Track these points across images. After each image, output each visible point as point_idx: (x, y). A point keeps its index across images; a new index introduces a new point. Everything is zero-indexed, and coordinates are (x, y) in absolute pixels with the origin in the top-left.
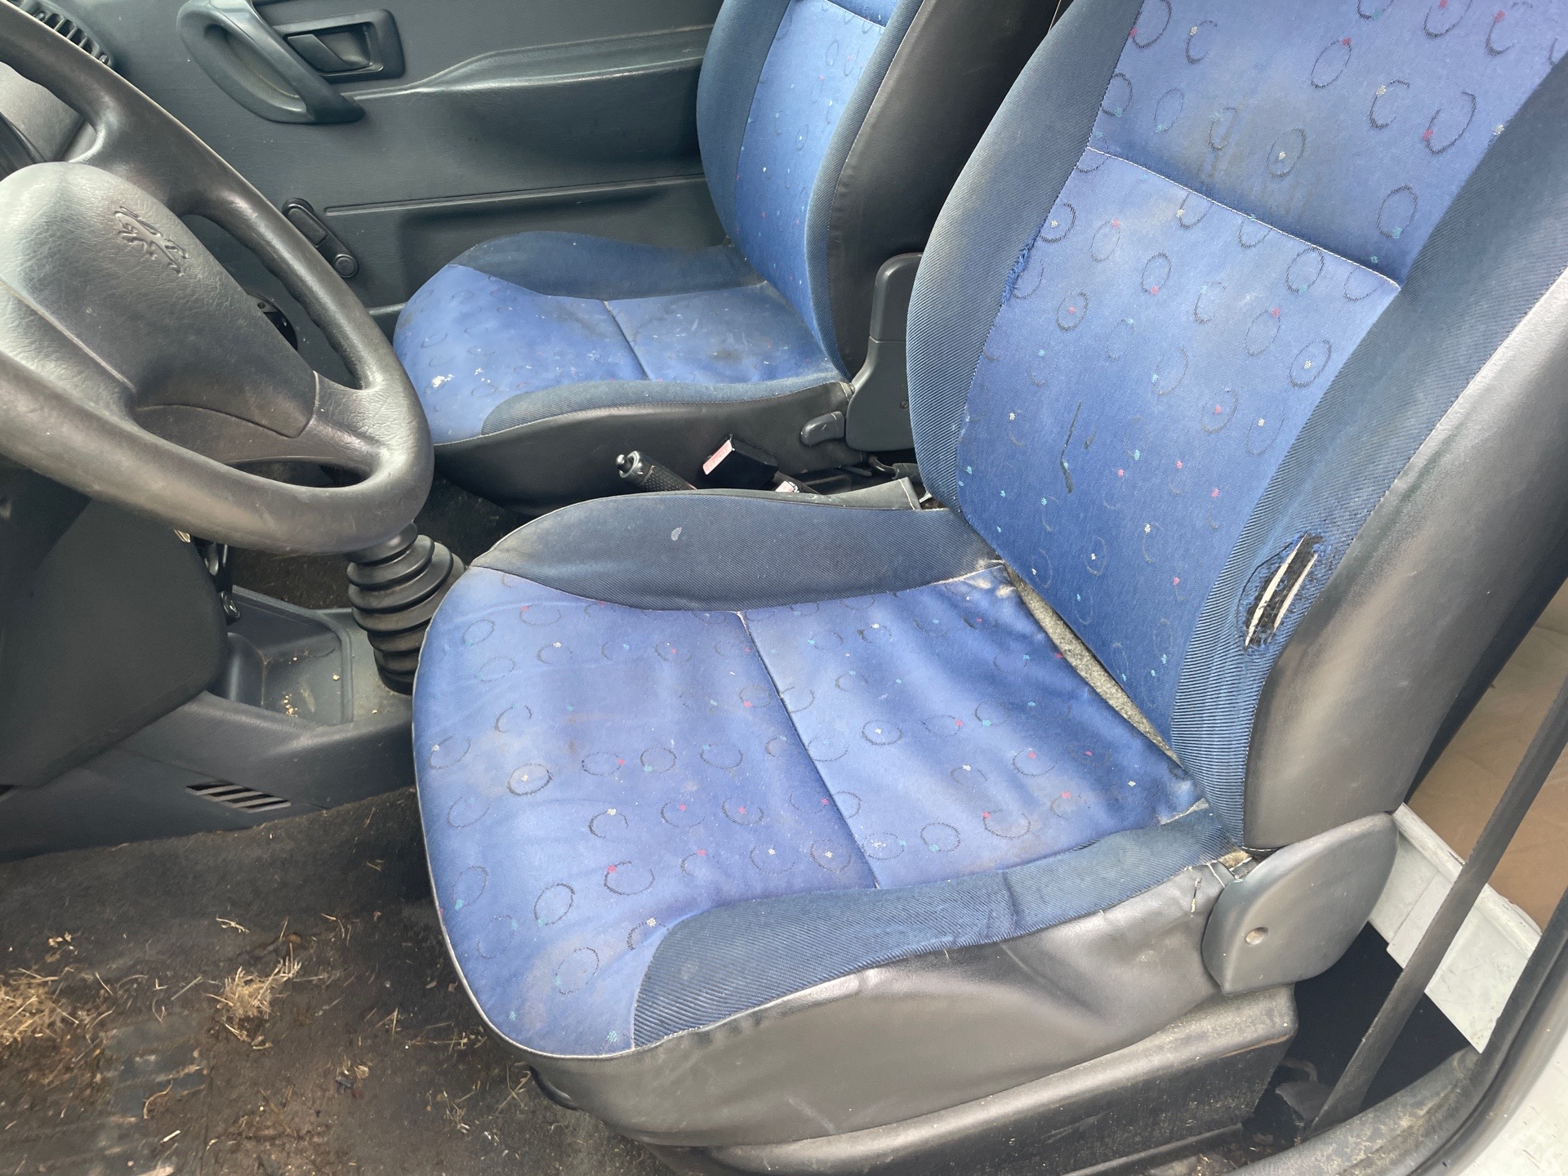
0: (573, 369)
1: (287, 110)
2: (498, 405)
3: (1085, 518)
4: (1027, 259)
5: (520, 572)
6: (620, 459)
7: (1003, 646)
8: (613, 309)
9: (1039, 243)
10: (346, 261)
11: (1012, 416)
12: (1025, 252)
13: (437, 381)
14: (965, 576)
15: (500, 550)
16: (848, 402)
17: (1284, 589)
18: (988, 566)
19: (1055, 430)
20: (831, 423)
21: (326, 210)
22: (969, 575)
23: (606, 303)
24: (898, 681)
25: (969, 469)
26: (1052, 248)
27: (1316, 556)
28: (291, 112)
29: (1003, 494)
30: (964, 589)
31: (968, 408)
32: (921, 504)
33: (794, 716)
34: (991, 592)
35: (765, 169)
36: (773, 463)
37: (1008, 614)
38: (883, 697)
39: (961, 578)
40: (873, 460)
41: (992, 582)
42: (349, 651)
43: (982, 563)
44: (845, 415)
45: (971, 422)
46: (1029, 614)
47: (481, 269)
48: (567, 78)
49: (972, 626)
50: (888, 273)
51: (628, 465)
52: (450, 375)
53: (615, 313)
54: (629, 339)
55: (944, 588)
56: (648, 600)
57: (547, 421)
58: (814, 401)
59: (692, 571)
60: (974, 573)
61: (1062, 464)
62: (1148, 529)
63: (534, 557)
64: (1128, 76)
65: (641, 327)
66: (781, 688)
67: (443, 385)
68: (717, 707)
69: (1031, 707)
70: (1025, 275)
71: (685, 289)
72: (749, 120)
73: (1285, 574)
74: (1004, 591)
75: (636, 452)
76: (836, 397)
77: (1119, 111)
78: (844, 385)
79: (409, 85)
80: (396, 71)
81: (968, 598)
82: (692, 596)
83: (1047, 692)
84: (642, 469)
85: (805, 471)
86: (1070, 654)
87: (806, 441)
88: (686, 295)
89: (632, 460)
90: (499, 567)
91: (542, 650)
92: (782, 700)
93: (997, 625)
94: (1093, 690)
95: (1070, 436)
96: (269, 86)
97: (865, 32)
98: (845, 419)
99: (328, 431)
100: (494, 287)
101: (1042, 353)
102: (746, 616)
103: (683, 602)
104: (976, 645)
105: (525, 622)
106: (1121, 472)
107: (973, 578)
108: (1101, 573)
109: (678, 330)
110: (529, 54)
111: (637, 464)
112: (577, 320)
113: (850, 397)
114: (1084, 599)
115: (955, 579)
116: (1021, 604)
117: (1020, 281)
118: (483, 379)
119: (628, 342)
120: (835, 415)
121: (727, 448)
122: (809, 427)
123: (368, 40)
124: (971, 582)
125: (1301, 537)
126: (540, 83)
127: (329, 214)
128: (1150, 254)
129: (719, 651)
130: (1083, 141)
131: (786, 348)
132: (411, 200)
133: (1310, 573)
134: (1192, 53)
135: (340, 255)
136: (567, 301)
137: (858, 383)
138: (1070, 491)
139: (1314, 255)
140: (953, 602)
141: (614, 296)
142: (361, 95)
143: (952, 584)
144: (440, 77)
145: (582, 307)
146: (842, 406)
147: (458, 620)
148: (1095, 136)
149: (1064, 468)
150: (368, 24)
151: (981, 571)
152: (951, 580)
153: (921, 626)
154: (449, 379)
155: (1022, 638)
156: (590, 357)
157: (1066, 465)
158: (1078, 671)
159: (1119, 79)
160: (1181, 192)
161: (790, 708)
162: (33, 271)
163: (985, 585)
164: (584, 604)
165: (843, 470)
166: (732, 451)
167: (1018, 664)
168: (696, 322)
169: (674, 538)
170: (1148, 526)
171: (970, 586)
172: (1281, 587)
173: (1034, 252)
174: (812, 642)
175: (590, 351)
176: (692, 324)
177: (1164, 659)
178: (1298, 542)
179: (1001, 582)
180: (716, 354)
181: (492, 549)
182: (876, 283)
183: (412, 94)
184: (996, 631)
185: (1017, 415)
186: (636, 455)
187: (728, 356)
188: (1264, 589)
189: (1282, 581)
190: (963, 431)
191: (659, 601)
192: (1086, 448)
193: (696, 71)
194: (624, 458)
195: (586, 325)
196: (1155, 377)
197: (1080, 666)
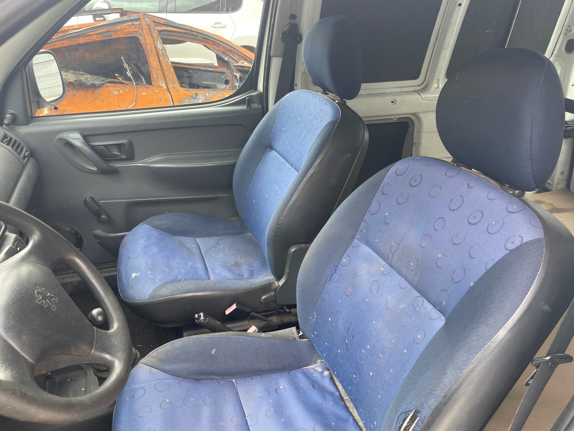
0: (183, 270)
1: (90, 169)
2: (154, 288)
3: (352, 361)
4: (335, 270)
5: (157, 367)
6: (196, 316)
7: (324, 398)
8: (199, 242)
9: (339, 265)
10: (105, 218)
11: (330, 319)
12: (335, 268)
13: (134, 275)
14: (313, 366)
15: (150, 357)
16: (277, 289)
17: (409, 425)
18: (321, 362)
19: (343, 328)
20: (271, 296)
21: (99, 200)
22: (315, 365)
23: (196, 239)
24: (288, 413)
25: (316, 332)
26: (343, 268)
27: (418, 417)
28: (92, 170)
29: (326, 344)
30: (312, 371)
31: (316, 313)
32: (299, 336)
33: (250, 428)
34: (322, 373)
35: (254, 201)
36: (250, 310)
37: (327, 383)
38: (282, 420)
39: (312, 367)
40: (285, 307)
41: (322, 369)
42: (89, 378)
43: (319, 361)
44: (276, 293)
45: (316, 317)
46: (334, 384)
47: (153, 226)
48: (190, 165)
49: (314, 388)
50: (293, 250)
51: (199, 318)
52: (139, 273)
53: (199, 243)
54: (204, 255)
55: (306, 370)
56: (202, 377)
57: (172, 297)
58: (266, 288)
59: (218, 366)
60: (316, 365)
61: (345, 340)
62: (371, 374)
63: (162, 361)
64: (367, 221)
65: (208, 251)
66: (246, 415)
67: (136, 277)
68: (223, 425)
69: (333, 425)
70: (335, 275)
71: (224, 235)
72: (250, 185)
73: (410, 420)
74: (326, 373)
75: (202, 313)
76: (274, 287)
77: (364, 231)
78: (276, 283)
79: (135, 163)
80: (131, 157)
81: (314, 375)
82: (218, 375)
83: (339, 419)
84: (204, 320)
85: (261, 311)
86: (347, 401)
87: (262, 302)
88: (224, 237)
89: (200, 316)
90: (148, 364)
91: (162, 403)
92: (246, 420)
93: (323, 388)
94: (354, 418)
95: (348, 332)
96: (85, 161)
97: (289, 169)
98: (276, 294)
99: (98, 353)
100: (157, 234)
101: (340, 301)
102: (236, 382)
103: (214, 377)
104: (315, 396)
105: (157, 390)
106: (363, 351)
107: (316, 366)
108: (356, 383)
109: (221, 252)
110: (178, 155)
111: (202, 318)
112: (186, 248)
113: (278, 287)
114: (351, 389)
115: (310, 367)
116: (332, 379)
117: (333, 276)
118: (150, 276)
119: (203, 257)
120: (273, 293)
121: (234, 307)
122: (264, 297)
123: (122, 148)
124: (315, 368)
125: (414, 409)
126: (181, 166)
127: (101, 202)
128: (373, 280)
129: (225, 399)
130: (353, 237)
131: (257, 262)
132: (131, 198)
133: (417, 423)
134: (386, 222)
135: (103, 216)
136: (183, 239)
137: (281, 283)
138: (347, 351)
139: (421, 299)
140: (308, 376)
141: (199, 237)
142: (118, 165)
143: (309, 369)
144: (145, 161)
145: (188, 241)
146: (275, 290)
147: (133, 387)
148: (357, 237)
149: (346, 342)
150: (123, 144)
151: (319, 364)
152: (308, 367)
153: (297, 388)
154: (138, 275)
155: (332, 394)
156: (189, 265)
157: (346, 341)
158: (349, 409)
159: (364, 221)
160: (383, 263)
161: (249, 424)
162: (7, 325)
163: (320, 370)
164: (178, 381)
165: (275, 310)
166: (236, 308)
167: (329, 406)
168: (227, 249)
169: (213, 353)
170: (371, 373)
171: (314, 370)
172: (408, 424)
173: (338, 268)
174: (259, 395)
175: (189, 262)
176: (226, 250)
177: (375, 423)
178: (413, 410)
179: (325, 369)
180: (233, 264)
181: (147, 356)
182: (288, 253)
183: (136, 165)
184: (322, 390)
185: (331, 319)
186: (202, 314)
187: (237, 265)
188: (404, 422)
189: (408, 422)
190: (314, 320)
191: (205, 377)
192: (353, 338)
193: (234, 165)
194: (198, 315)
195: (189, 250)
196: (374, 322)
197: (350, 407)
